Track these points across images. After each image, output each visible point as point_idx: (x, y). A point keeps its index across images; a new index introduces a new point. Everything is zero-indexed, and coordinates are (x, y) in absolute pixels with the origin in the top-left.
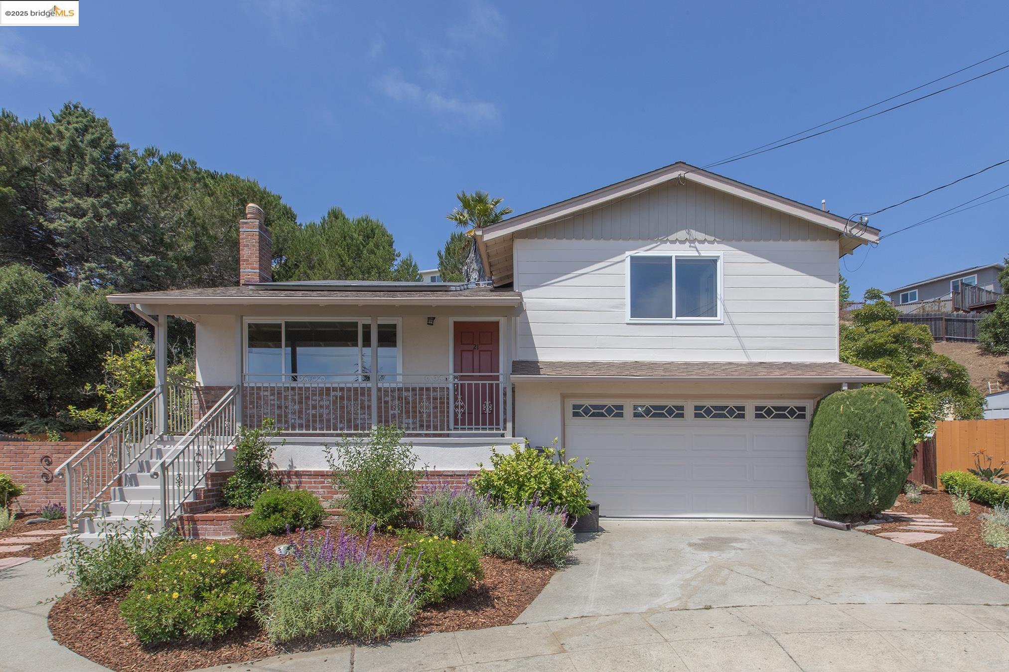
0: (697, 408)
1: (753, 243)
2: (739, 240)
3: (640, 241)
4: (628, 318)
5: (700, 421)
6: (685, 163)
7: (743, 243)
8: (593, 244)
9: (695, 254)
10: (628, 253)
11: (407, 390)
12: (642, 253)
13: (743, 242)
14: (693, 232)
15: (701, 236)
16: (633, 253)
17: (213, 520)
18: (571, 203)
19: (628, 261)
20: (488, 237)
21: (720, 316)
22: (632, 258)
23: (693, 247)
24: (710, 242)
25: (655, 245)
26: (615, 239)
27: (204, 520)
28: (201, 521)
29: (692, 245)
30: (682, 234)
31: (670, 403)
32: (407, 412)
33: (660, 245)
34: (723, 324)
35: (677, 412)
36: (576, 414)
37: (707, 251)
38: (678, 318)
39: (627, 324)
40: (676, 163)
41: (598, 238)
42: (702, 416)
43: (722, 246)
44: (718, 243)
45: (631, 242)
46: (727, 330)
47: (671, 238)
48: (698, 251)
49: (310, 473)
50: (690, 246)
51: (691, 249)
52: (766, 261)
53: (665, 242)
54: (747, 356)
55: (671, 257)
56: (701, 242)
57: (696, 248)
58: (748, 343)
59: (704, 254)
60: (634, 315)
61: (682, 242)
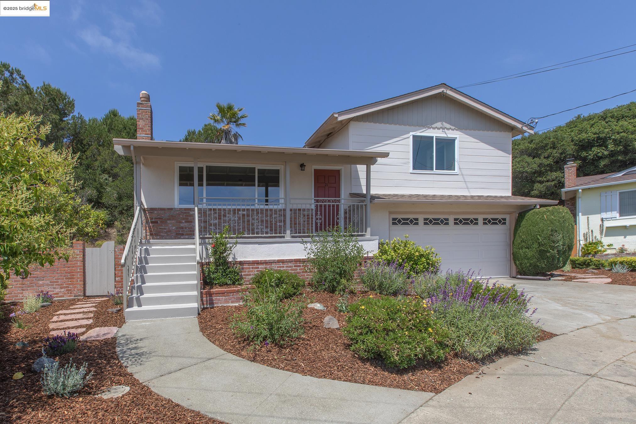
0: (455, 219)
1: (472, 131)
2: (466, 129)
3: (417, 127)
4: (411, 170)
5: (457, 226)
6: (445, 84)
7: (469, 131)
8: (393, 127)
9: (445, 135)
10: (412, 133)
12: (418, 133)
14: (444, 123)
15: (448, 126)
16: (414, 133)
17: (224, 293)
18: (387, 102)
19: (411, 137)
21: (457, 170)
22: (414, 137)
23: (444, 132)
24: (452, 129)
25: (425, 129)
26: (405, 125)
27: (218, 293)
28: (215, 294)
29: (443, 131)
30: (439, 124)
31: (442, 217)
33: (427, 130)
34: (458, 175)
36: (394, 224)
37: (451, 134)
38: (436, 171)
39: (411, 173)
40: (442, 84)
41: (396, 124)
42: (458, 224)
43: (458, 132)
44: (456, 130)
45: (413, 127)
46: (460, 178)
47: (433, 126)
49: (249, 262)
50: (442, 131)
51: (443, 133)
52: (479, 141)
53: (430, 128)
54: (469, 192)
55: (433, 137)
56: (448, 129)
57: (445, 132)
58: (469, 185)
59: (449, 136)
60: (414, 168)
61: (439, 129)
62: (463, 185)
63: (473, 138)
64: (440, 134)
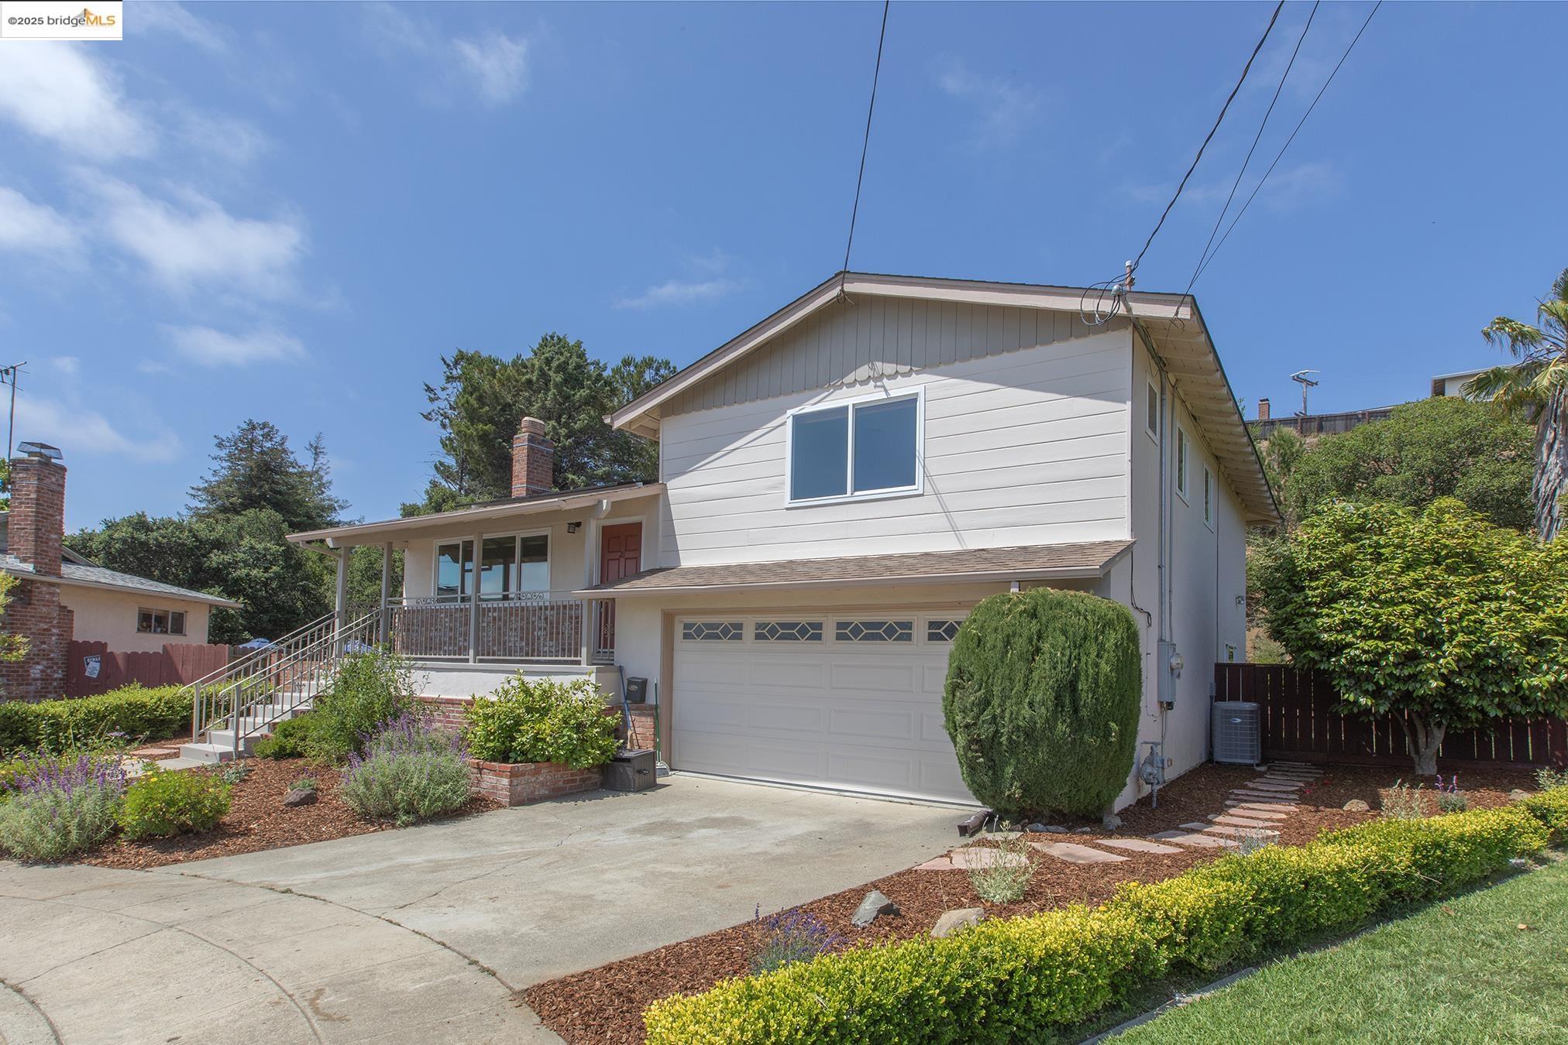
1: (974, 364)
2: (951, 361)
3: (807, 392)
4: (787, 501)
6: (847, 272)
7: (958, 366)
8: (748, 407)
9: (882, 395)
10: (790, 412)
11: (552, 608)
12: (808, 408)
13: (957, 364)
14: (879, 364)
15: (890, 368)
16: (795, 411)
19: (790, 422)
20: (617, 425)
21: (920, 482)
22: (796, 418)
23: (879, 387)
24: (904, 375)
25: (826, 393)
26: (774, 396)
29: (878, 384)
30: (863, 372)
31: (804, 619)
32: (551, 633)
33: (830, 393)
34: (922, 495)
35: (812, 632)
36: (686, 636)
37: (899, 389)
38: (856, 493)
39: (787, 509)
40: (836, 275)
41: (753, 400)
43: (924, 377)
44: (917, 373)
45: (794, 396)
46: (929, 503)
47: (846, 380)
48: (886, 391)
50: (875, 387)
51: (878, 389)
52: (997, 387)
53: (840, 387)
54: (960, 540)
55: (848, 407)
56: (891, 377)
57: (883, 387)
58: (960, 520)
59: (894, 393)
60: (795, 495)
61: (864, 383)
62: (942, 522)
63: (976, 383)
64: (870, 395)
